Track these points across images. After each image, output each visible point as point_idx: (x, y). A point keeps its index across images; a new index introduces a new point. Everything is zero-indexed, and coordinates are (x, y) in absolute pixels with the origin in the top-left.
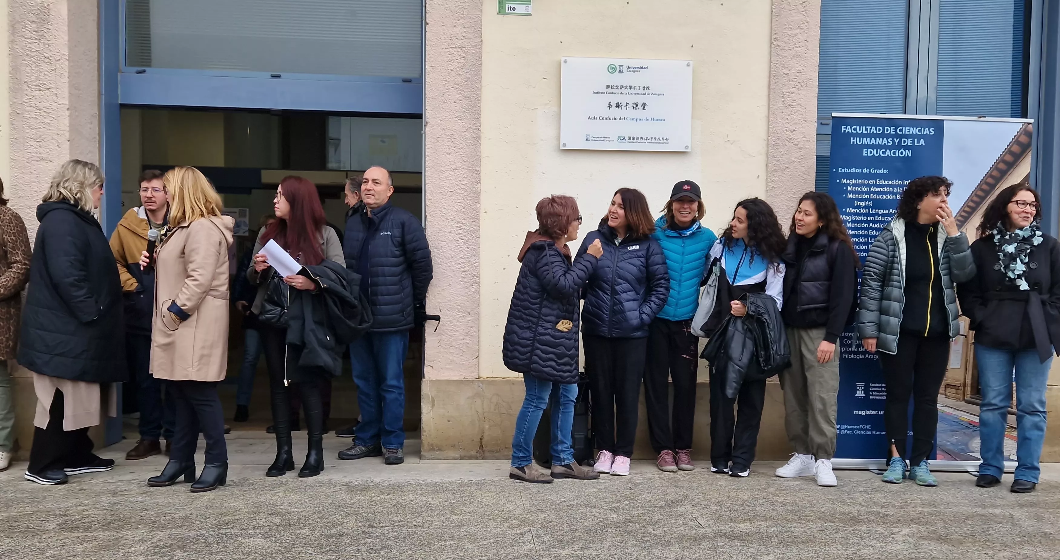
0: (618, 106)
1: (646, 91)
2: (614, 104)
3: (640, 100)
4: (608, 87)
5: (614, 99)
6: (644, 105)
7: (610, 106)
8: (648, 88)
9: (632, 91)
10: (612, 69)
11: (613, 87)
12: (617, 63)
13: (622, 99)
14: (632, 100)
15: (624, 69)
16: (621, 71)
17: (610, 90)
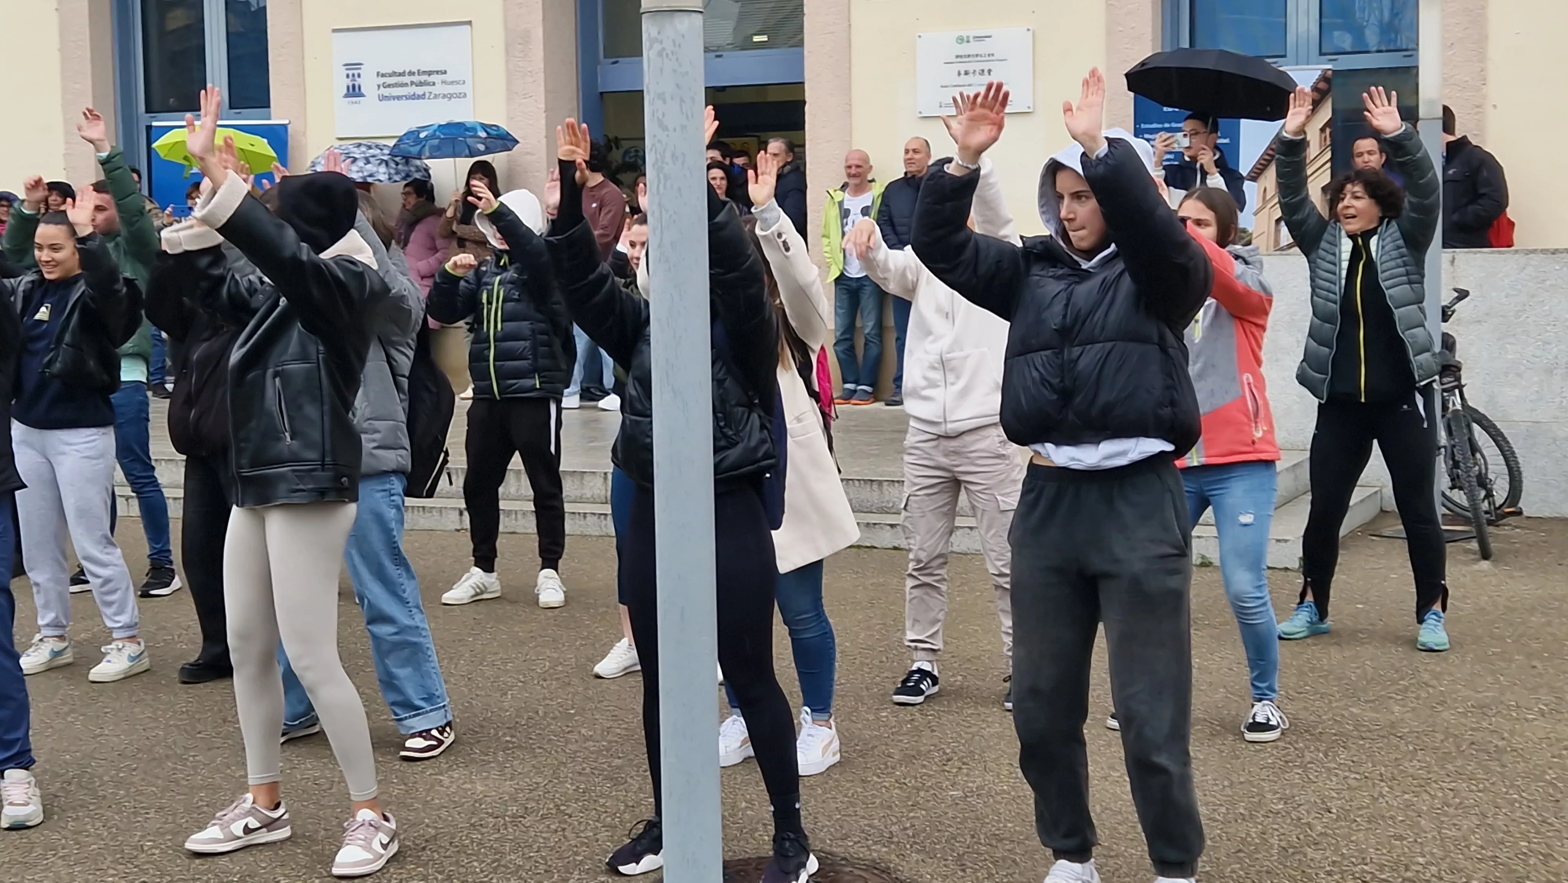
0: (966, 73)
1: (991, 58)
2: (963, 72)
3: (986, 66)
4: (957, 57)
5: (963, 68)
6: (990, 71)
7: (959, 74)
8: (993, 55)
9: (979, 58)
10: (960, 40)
11: (961, 57)
12: (964, 34)
13: (970, 67)
14: (978, 67)
15: (971, 39)
16: (968, 42)
17: (959, 60)
